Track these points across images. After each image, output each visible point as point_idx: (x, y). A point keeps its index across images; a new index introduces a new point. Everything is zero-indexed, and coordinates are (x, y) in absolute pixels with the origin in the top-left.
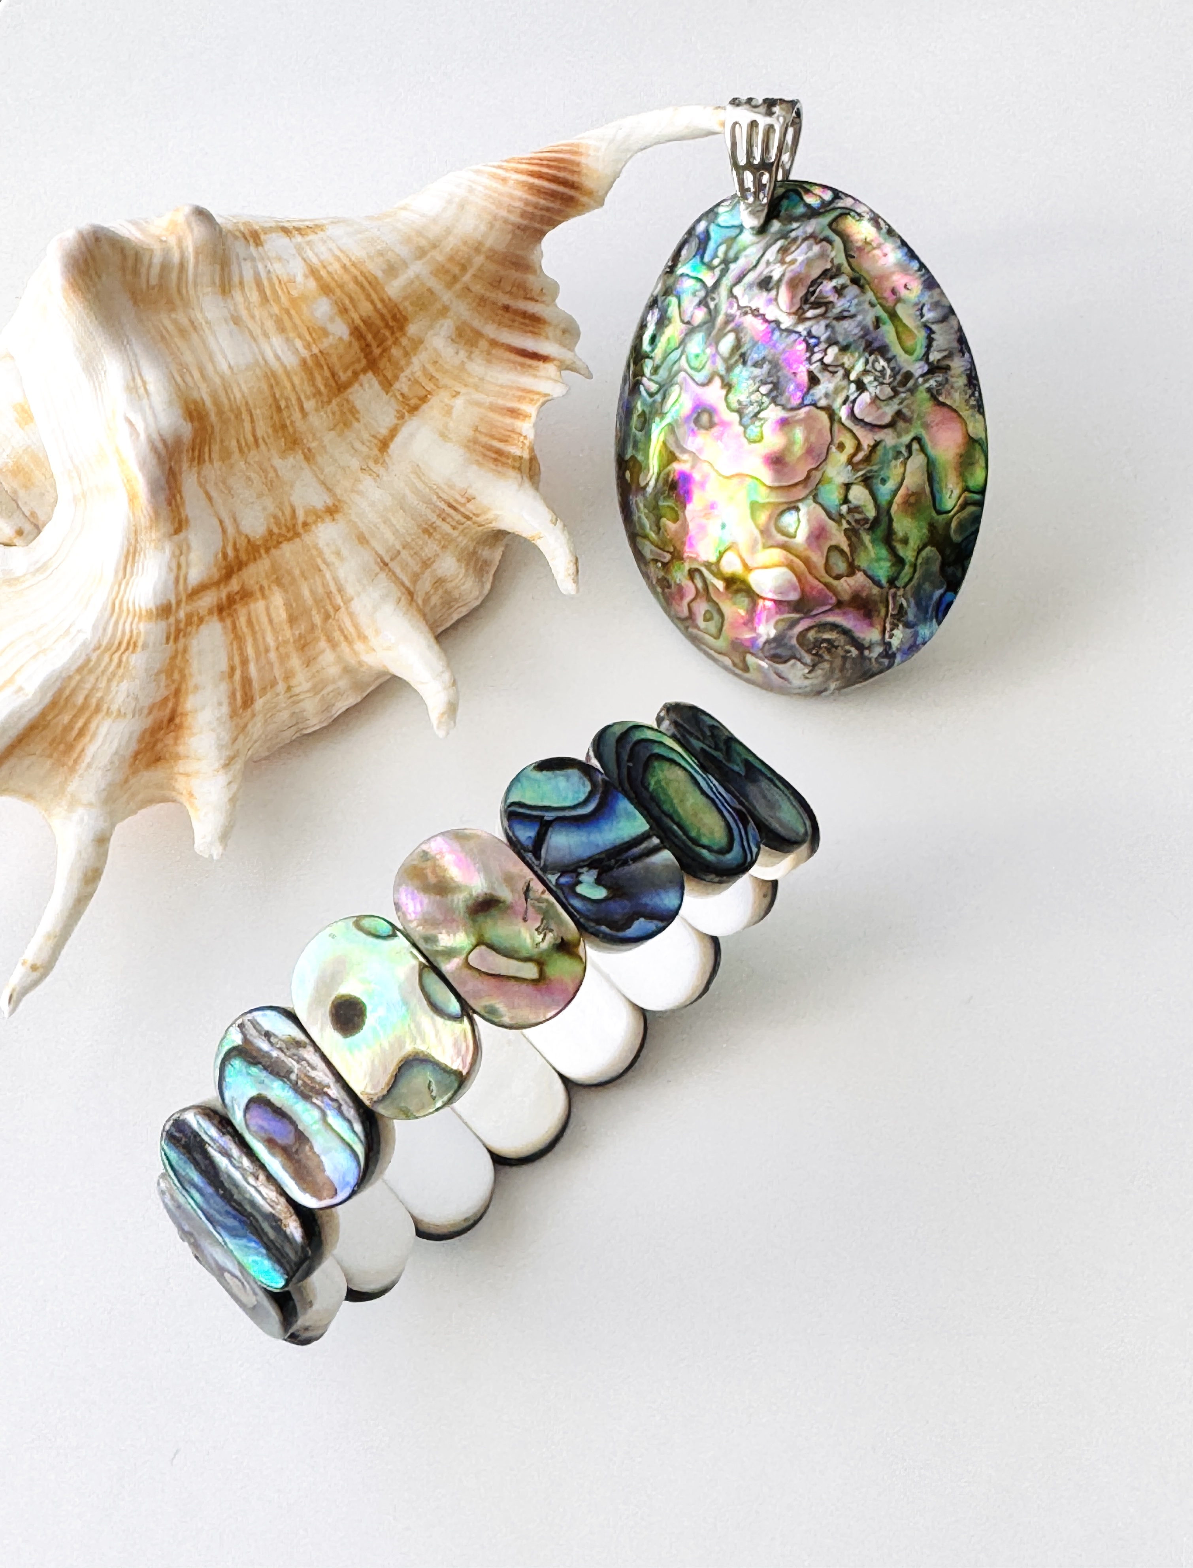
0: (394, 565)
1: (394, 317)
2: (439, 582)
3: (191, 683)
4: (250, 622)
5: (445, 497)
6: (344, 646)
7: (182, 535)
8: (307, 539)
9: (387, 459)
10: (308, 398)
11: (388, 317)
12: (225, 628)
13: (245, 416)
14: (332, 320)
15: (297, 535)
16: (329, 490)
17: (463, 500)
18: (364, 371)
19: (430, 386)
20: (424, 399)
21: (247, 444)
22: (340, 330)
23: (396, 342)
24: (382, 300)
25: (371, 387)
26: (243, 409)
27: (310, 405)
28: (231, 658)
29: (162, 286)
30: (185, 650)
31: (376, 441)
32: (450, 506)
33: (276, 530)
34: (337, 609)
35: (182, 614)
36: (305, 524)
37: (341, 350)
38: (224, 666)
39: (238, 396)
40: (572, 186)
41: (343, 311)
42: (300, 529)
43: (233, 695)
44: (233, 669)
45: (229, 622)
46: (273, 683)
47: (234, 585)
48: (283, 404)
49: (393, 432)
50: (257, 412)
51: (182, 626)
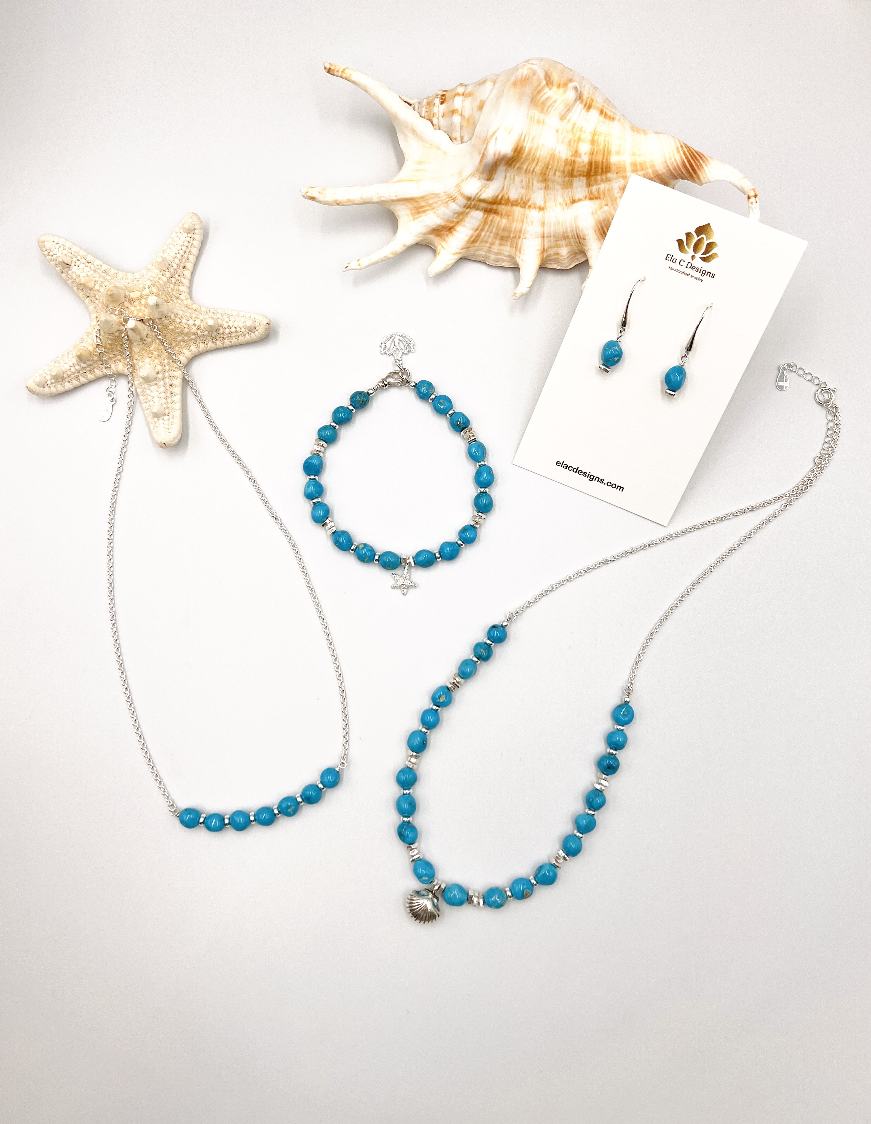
0: (546, 240)
1: (606, 168)
2: (558, 254)
3: (464, 223)
4: (492, 221)
5: (578, 232)
6: (514, 249)
7: (488, 182)
8: (527, 211)
9: (570, 207)
10: (559, 171)
11: (604, 166)
12: (483, 217)
13: (535, 163)
14: (585, 154)
15: (525, 207)
16: (545, 202)
17: (582, 238)
18: (583, 176)
19: (602, 196)
20: (596, 198)
21: (529, 170)
22: (585, 159)
23: (601, 174)
24: (607, 159)
25: (583, 183)
26: (536, 160)
27: (558, 174)
28: (479, 226)
29: (543, 104)
30: (468, 213)
31: (571, 198)
32: (577, 236)
33: (519, 201)
34: (519, 238)
35: (473, 203)
36: (530, 206)
37: (581, 165)
38: (476, 226)
39: (538, 155)
40: (695, 172)
41: (592, 154)
42: (527, 207)
43: (472, 236)
44: (477, 230)
45: (486, 216)
46: (486, 242)
47: (495, 207)
48: (550, 167)
49: (580, 200)
50: (540, 164)
51: (471, 206)
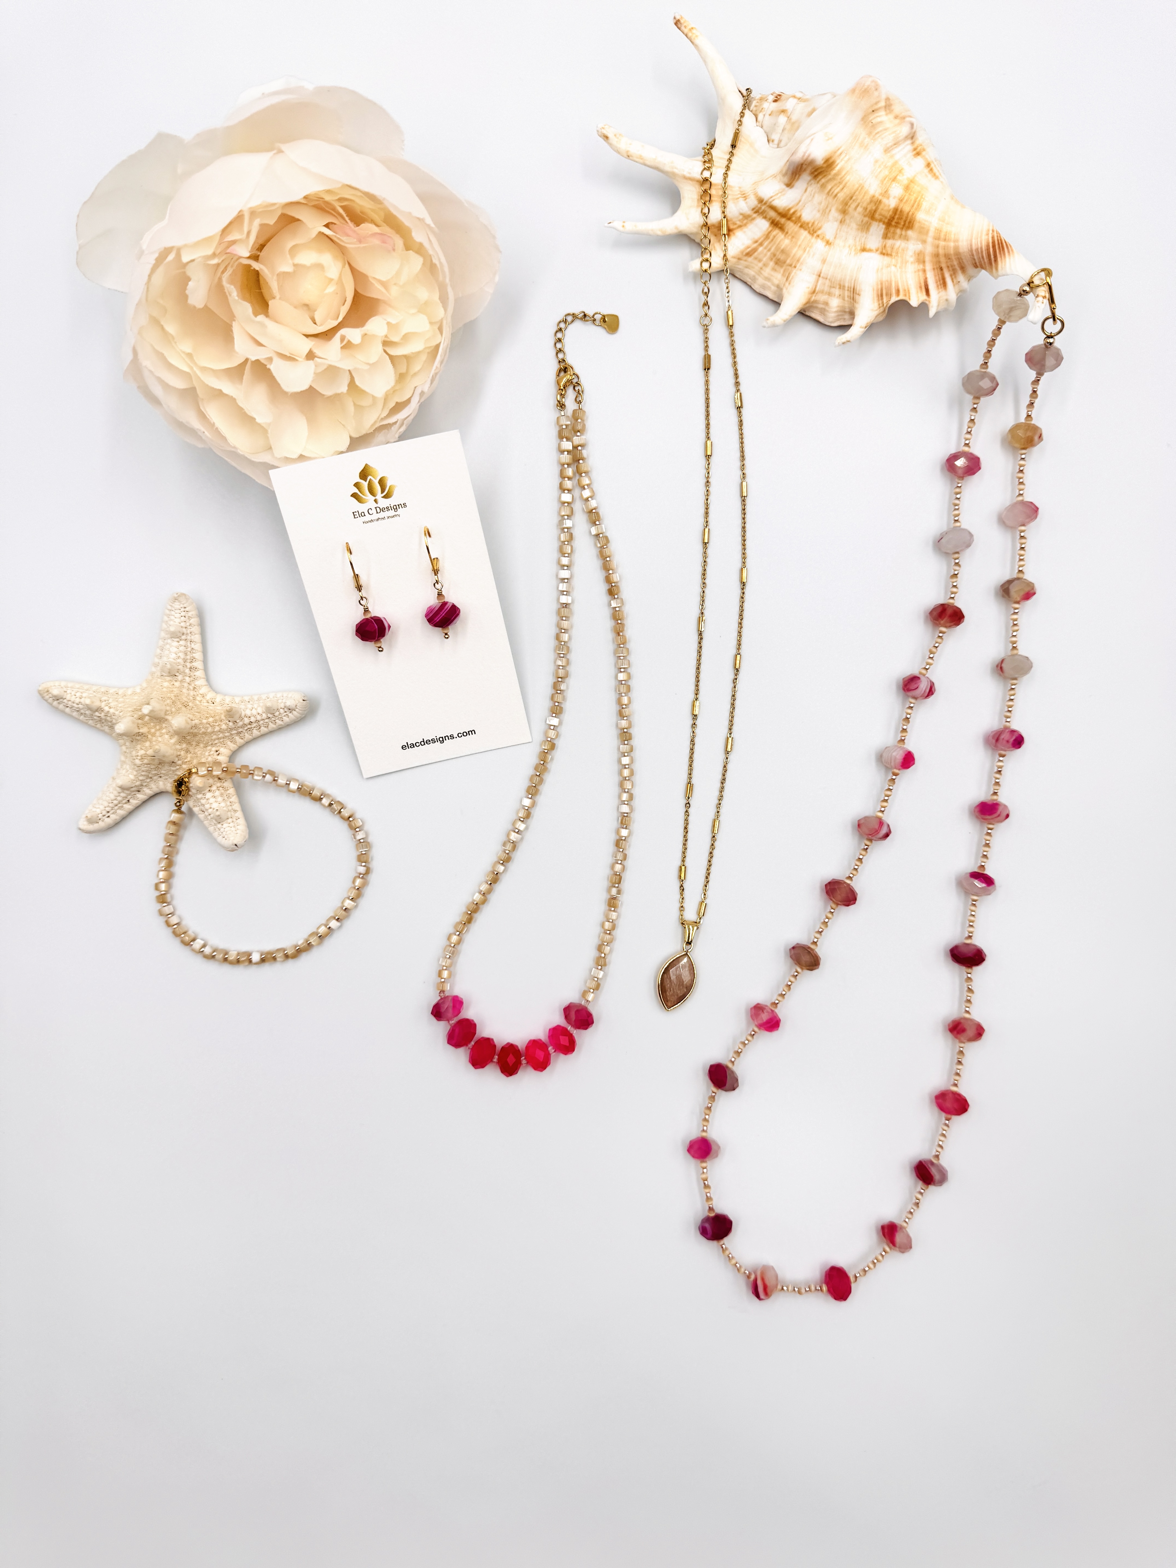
0: (821, 281)
1: (910, 222)
2: (826, 304)
3: (745, 229)
4: (774, 237)
5: (856, 285)
6: (785, 279)
7: (787, 189)
8: (813, 240)
9: (858, 254)
10: (861, 207)
11: (908, 221)
12: (768, 229)
13: (841, 186)
14: (894, 198)
15: (812, 235)
16: (835, 238)
17: (857, 292)
18: (884, 223)
19: (894, 254)
20: (887, 255)
21: (833, 192)
22: (892, 203)
23: (902, 229)
24: (913, 214)
25: (880, 231)
26: (844, 183)
27: (860, 209)
28: (760, 239)
29: (874, 126)
30: (754, 219)
31: (863, 245)
32: (854, 289)
33: (810, 225)
34: (795, 267)
35: (763, 208)
36: (818, 236)
37: (886, 208)
38: (756, 237)
39: (848, 178)
40: (996, 260)
41: (901, 200)
42: (815, 235)
43: (748, 247)
44: (756, 242)
45: (770, 229)
46: (760, 261)
47: (783, 220)
48: (854, 198)
49: (870, 250)
50: (845, 190)
51: (760, 211)
